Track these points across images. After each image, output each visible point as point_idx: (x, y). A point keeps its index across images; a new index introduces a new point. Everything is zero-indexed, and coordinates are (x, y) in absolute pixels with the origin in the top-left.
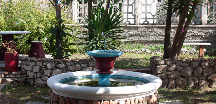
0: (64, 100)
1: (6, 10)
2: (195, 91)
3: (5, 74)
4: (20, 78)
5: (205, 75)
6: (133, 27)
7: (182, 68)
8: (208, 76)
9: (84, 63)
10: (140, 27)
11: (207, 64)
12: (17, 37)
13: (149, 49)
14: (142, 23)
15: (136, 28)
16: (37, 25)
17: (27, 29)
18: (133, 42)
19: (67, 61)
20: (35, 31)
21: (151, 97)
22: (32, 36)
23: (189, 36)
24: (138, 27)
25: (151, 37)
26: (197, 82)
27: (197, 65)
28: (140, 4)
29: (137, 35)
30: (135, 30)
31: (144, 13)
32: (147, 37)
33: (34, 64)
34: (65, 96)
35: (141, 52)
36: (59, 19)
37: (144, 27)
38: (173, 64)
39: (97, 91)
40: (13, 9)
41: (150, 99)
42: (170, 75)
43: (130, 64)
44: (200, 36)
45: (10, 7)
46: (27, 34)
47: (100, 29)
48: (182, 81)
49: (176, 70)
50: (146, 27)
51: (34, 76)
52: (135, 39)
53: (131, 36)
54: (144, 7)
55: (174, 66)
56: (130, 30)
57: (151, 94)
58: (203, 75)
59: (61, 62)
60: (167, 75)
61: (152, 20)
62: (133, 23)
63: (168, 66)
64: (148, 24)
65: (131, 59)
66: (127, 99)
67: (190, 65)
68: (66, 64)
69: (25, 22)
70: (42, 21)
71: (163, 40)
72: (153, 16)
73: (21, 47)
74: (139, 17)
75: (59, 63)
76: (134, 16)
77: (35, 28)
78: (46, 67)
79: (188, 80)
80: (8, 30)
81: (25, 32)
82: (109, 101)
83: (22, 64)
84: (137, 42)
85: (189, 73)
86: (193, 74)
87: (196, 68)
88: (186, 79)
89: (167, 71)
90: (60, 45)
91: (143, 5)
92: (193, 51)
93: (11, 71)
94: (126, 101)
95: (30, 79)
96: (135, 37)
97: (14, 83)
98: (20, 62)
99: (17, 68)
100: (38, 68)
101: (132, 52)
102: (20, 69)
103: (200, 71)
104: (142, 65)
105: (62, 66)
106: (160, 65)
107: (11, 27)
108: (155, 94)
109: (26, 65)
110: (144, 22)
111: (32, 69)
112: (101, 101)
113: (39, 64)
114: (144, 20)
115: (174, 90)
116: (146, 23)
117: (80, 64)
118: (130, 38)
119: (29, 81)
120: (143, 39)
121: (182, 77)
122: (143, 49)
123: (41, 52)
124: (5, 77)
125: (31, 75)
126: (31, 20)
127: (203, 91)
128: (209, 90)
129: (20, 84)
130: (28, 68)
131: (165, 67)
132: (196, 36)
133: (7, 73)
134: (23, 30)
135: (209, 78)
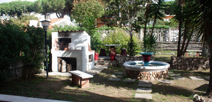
0: (129, 71)
1: (112, 36)
2: (189, 71)
3: (110, 62)
4: (116, 63)
5: (195, 64)
6: (168, 43)
7: (184, 61)
8: (196, 65)
9: (141, 58)
10: (171, 43)
11: (196, 60)
12: (116, 47)
13: (174, 53)
14: (172, 41)
15: (169, 43)
16: (125, 42)
17: (120, 44)
18: (167, 50)
19: (134, 57)
20: (124, 45)
21: (163, 71)
22: (122, 47)
23: (194, 47)
24: (170, 43)
25: (176, 48)
26: (191, 67)
27: (191, 60)
28: (171, 33)
29: (169, 47)
30: (168, 44)
31: (172, 36)
32: (174, 48)
33: (121, 58)
34: (130, 69)
35: (170, 54)
36: (131, 40)
37: (172, 43)
38: (180, 59)
39: (141, 67)
40: (116, 35)
41: (163, 72)
42: (179, 64)
43: (162, 59)
44: (199, 47)
45: (114, 35)
46: (120, 46)
47: (148, 44)
48: (184, 67)
49: (181, 62)
50: (173, 43)
51: (121, 63)
52: (168, 48)
53: (166, 47)
54: (173, 34)
55: (180, 60)
56: (166, 44)
57: (164, 70)
58: (194, 64)
59: (132, 57)
60: (177, 64)
61: (176, 40)
62: (168, 41)
63: (178, 60)
64: (175, 41)
65: (164, 57)
66: (153, 71)
67: (188, 60)
68: (134, 58)
69: (120, 41)
70: (127, 40)
71: (177, 49)
72: (177, 38)
73: (118, 51)
74: (170, 38)
75: (131, 58)
76: (168, 38)
77: (124, 43)
78: (126, 59)
79: (187, 66)
80: (113, 44)
81: (120, 45)
82: (146, 72)
83: (117, 58)
84: (169, 50)
85: (187, 64)
86: (189, 64)
87: (191, 61)
88: (186, 66)
89: (177, 62)
90: (132, 50)
91: (172, 33)
92: (195, 54)
93: (112, 60)
94: (153, 72)
95: (120, 64)
96: (168, 47)
97: (114, 65)
98: (116, 57)
99: (115, 59)
100: (123, 59)
101: (166, 54)
102: (116, 60)
103: (192, 62)
104: (168, 60)
105: (132, 59)
106: (174, 59)
107: (114, 43)
108: (166, 70)
109: (118, 58)
110: (173, 41)
111: (120, 60)
112: (142, 72)
113: (123, 58)
114: (173, 40)
115: (180, 70)
116: (174, 41)
117: (139, 58)
118: (166, 48)
119: (119, 65)
120: (172, 49)
121: (184, 65)
122: (171, 53)
123: (126, 53)
124: (110, 63)
125: (120, 62)
126: (122, 40)
127: (193, 71)
128: (196, 71)
129: (116, 66)
130: (119, 59)
131: (176, 61)
132: (198, 47)
133: (110, 61)
134: (119, 44)
135: (197, 66)
